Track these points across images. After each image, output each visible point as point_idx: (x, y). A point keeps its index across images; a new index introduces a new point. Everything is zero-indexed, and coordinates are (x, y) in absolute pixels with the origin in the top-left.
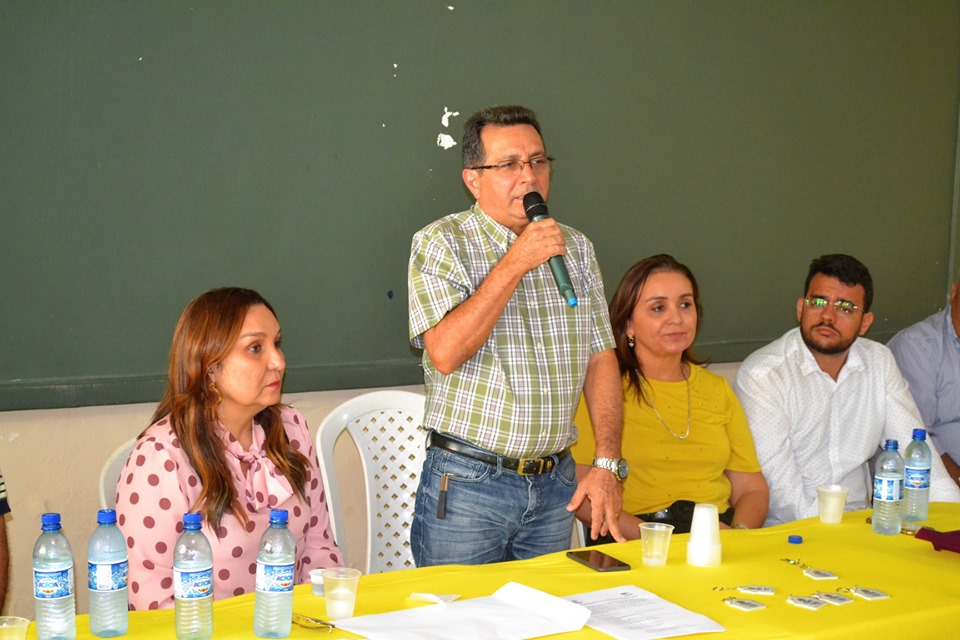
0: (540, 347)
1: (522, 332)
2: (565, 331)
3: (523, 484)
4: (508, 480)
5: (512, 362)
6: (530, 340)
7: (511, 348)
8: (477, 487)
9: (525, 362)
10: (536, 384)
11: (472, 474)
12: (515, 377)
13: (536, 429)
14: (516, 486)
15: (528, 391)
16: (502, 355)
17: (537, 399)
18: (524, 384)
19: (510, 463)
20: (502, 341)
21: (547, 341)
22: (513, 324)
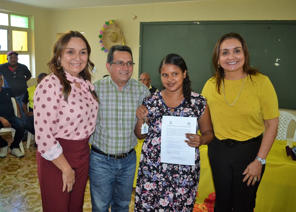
3: (117, 162)
4: (112, 161)
11: (100, 159)
14: (115, 163)
19: (112, 156)
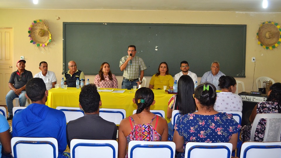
0: (131, 69)
1: (130, 67)
2: (135, 67)
5: (128, 70)
6: (130, 68)
7: (128, 69)
8: (125, 82)
9: (129, 70)
10: (130, 72)
12: (128, 71)
13: (130, 77)
15: (129, 73)
16: (127, 69)
17: (130, 74)
18: (129, 72)
19: (128, 80)
20: (127, 68)
21: (132, 68)
22: (129, 67)
